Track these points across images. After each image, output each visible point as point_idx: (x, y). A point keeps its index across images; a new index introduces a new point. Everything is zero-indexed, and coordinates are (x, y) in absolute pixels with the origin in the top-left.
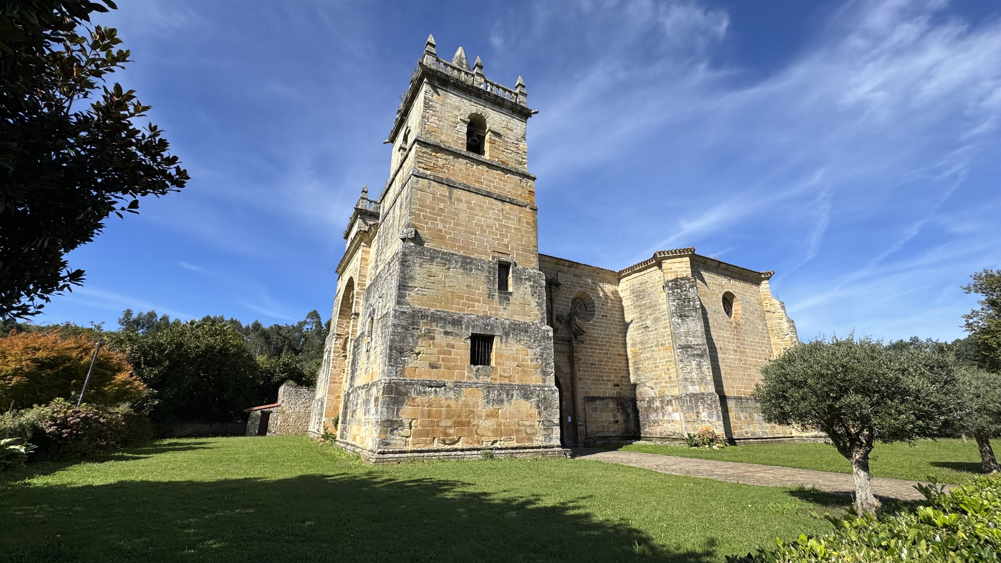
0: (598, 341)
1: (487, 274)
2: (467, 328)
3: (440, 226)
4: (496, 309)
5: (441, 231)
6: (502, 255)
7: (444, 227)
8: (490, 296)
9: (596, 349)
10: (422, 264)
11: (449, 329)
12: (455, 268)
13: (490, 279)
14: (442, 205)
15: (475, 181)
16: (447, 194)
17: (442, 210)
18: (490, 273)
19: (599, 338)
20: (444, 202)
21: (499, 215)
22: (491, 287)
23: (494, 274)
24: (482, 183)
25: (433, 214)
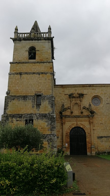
0: (104, 114)
1: (32, 100)
2: (24, 118)
3: (17, 88)
4: (35, 111)
5: (17, 89)
6: (38, 93)
7: (19, 88)
8: (33, 107)
9: (103, 117)
10: (11, 101)
11: (18, 119)
12: (21, 100)
13: (33, 102)
14: (18, 81)
15: (30, 70)
16: (20, 77)
17: (18, 83)
18: (33, 99)
19: (105, 113)
20: (18, 80)
21: (38, 79)
22: (34, 104)
23: (35, 99)
24: (32, 70)
25: (15, 85)
